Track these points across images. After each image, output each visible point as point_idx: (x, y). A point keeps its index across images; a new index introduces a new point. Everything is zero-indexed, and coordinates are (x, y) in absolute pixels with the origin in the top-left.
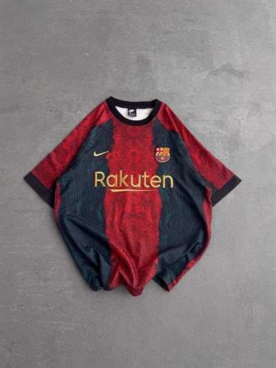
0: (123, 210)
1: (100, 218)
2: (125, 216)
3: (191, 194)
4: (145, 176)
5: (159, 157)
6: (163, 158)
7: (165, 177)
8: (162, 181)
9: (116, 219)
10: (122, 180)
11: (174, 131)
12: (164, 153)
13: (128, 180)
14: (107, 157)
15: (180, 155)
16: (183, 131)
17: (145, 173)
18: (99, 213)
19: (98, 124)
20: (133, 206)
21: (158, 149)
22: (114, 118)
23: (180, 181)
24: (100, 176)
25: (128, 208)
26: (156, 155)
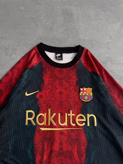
0: (52, 148)
1: (30, 157)
2: (53, 155)
3: (114, 134)
4: (71, 115)
5: (83, 97)
6: (86, 98)
7: (89, 116)
8: (86, 119)
9: (45, 157)
10: (51, 119)
11: (96, 73)
12: (87, 93)
13: (55, 119)
14: (38, 96)
15: (102, 95)
16: (103, 73)
17: (71, 112)
18: (29, 151)
19: (30, 67)
20: (61, 144)
21: (82, 89)
22: (44, 61)
23: (103, 120)
24: (30, 115)
25: (56, 147)
26: (80, 94)
